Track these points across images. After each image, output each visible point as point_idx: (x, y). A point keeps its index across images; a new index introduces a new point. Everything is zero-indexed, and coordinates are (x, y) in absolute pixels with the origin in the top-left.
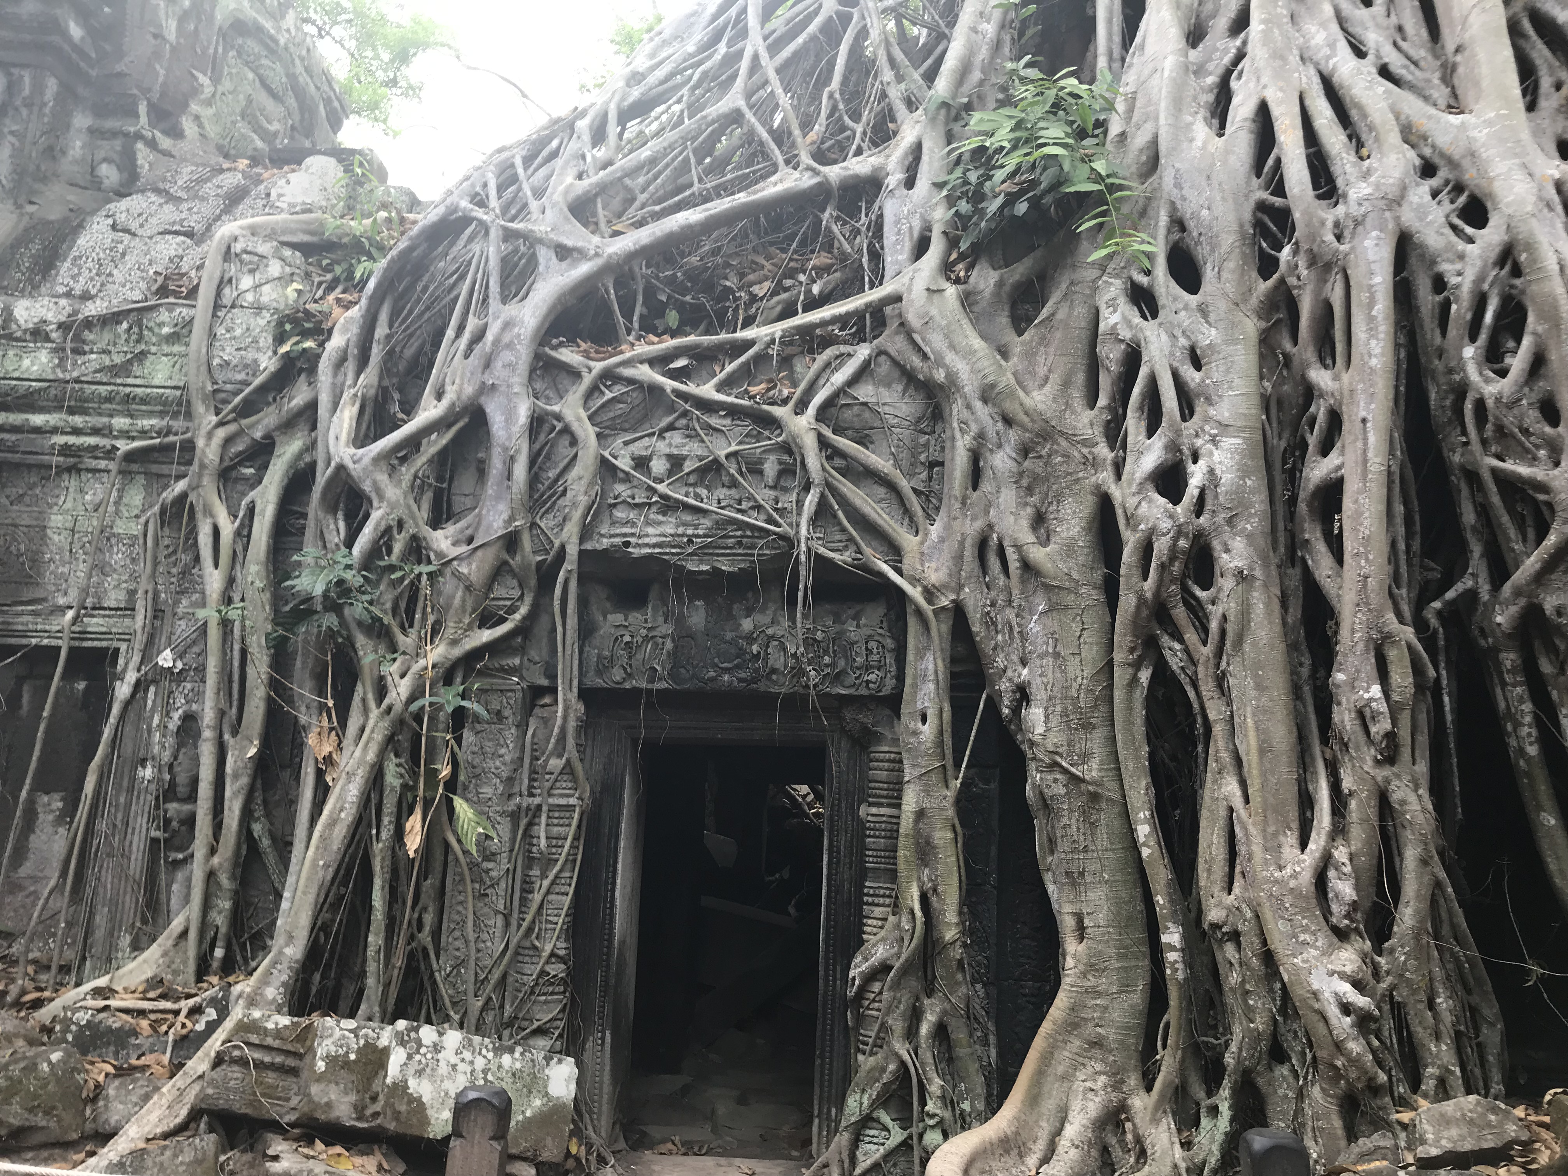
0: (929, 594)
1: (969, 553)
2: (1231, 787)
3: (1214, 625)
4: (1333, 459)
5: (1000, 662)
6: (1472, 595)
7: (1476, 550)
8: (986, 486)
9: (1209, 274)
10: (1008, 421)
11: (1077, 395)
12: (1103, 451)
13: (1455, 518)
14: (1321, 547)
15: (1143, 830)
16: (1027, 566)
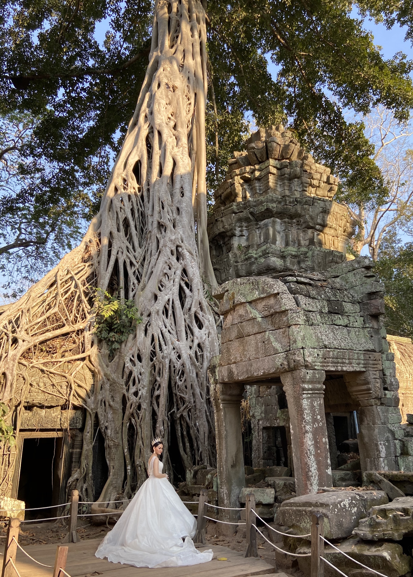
0: (92, 410)
1: (100, 403)
2: (141, 442)
3: (140, 417)
4: (159, 392)
5: (102, 422)
6: (174, 412)
7: (175, 405)
8: (103, 391)
9: (143, 360)
10: (108, 380)
11: (120, 376)
12: (124, 386)
13: (173, 400)
14: (156, 404)
15: (126, 450)
16: (109, 405)
